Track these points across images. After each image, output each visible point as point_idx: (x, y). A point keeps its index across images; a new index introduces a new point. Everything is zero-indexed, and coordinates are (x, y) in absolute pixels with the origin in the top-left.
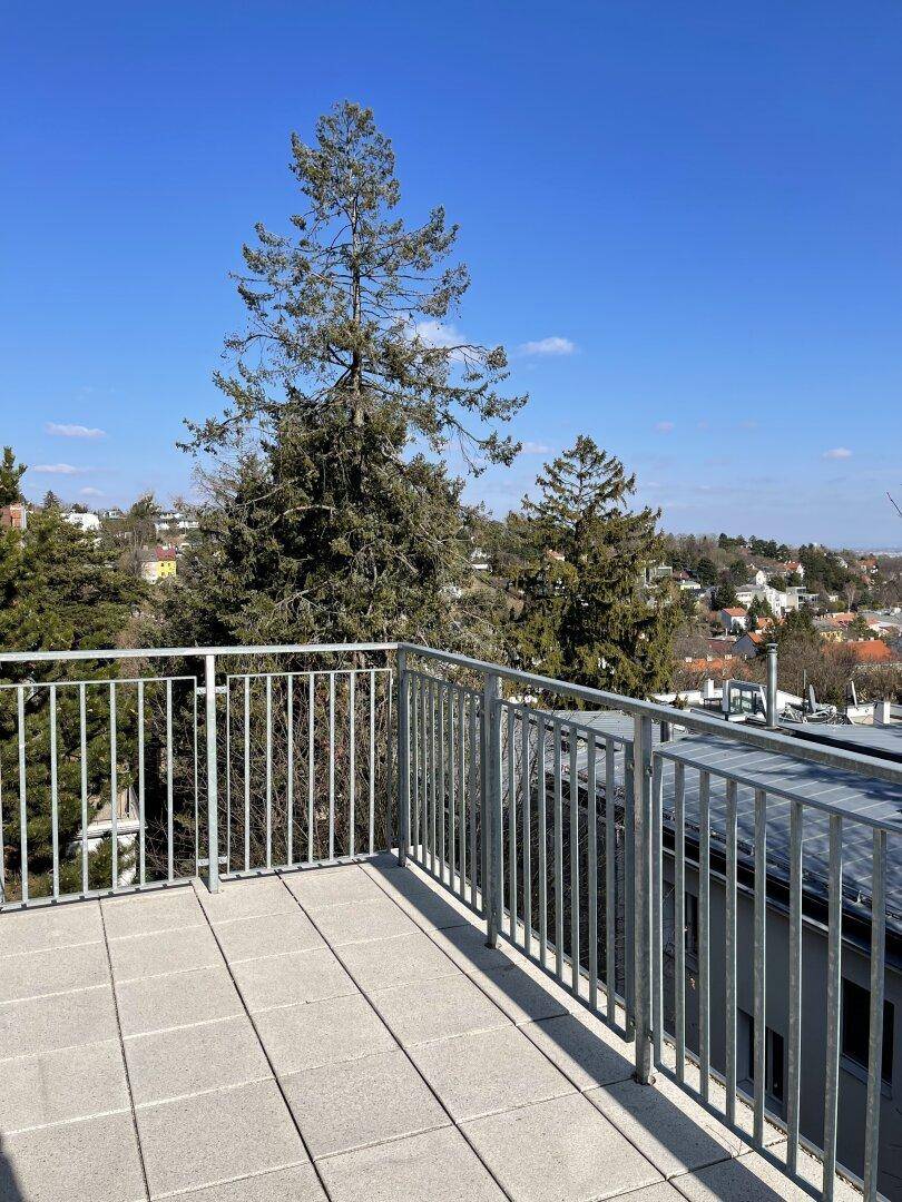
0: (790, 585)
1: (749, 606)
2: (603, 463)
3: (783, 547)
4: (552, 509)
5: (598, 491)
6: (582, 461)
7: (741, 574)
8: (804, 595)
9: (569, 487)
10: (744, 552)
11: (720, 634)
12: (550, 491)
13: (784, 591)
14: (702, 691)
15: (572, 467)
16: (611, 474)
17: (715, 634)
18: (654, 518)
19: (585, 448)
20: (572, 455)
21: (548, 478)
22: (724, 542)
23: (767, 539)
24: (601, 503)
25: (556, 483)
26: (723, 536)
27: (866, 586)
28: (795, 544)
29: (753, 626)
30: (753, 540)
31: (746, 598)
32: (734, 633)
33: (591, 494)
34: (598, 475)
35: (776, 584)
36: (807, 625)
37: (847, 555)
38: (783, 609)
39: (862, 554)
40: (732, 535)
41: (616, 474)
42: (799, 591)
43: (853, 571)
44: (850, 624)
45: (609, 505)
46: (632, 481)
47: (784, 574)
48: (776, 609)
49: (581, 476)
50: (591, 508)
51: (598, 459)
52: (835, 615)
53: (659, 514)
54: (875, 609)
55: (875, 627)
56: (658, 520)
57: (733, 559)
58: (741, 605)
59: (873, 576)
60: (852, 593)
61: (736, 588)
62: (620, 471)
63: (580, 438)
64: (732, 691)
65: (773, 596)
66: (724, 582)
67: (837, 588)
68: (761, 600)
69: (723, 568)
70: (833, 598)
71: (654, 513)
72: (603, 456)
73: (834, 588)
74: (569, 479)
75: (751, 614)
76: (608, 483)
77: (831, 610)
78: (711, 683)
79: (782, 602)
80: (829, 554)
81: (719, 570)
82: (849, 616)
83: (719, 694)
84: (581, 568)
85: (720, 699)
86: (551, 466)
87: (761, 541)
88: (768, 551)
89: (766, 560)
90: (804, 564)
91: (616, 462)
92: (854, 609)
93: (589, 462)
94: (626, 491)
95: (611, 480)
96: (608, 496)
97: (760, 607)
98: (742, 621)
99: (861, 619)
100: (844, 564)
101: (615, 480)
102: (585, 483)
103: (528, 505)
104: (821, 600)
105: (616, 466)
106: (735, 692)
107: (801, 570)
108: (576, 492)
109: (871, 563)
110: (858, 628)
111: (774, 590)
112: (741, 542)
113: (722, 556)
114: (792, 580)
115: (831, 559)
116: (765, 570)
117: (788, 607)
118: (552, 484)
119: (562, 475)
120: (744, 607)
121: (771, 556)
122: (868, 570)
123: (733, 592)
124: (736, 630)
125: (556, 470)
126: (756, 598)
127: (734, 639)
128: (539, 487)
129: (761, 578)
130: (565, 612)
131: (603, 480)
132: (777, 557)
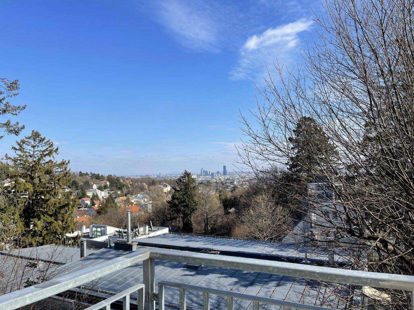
0: (105, 189)
1: (91, 197)
2: (44, 142)
3: (102, 176)
4: (20, 160)
5: (41, 153)
6: (35, 140)
7: (88, 185)
8: (110, 192)
9: (28, 151)
10: (88, 178)
11: (81, 208)
12: (19, 152)
13: (103, 191)
14: (81, 230)
15: (30, 143)
16: (47, 146)
17: (79, 208)
18: (67, 164)
19: (36, 135)
20: (30, 138)
21: (18, 147)
22: (81, 174)
23: (96, 173)
24: (44, 158)
25: (21, 149)
26: (80, 172)
27: (129, 188)
28: (106, 175)
29: (93, 204)
30: (91, 173)
31: (90, 194)
32: (86, 207)
33: (38, 154)
34: (42, 146)
35: (100, 188)
36: (114, 202)
37: (123, 178)
38: (103, 197)
39: (126, 177)
40: (84, 172)
41: (50, 147)
42: (108, 191)
43: (125, 183)
44: (125, 201)
45: (47, 159)
46: (57, 149)
47: (103, 185)
48: (101, 197)
49: (33, 147)
50: (39, 160)
51: (42, 140)
52: (120, 198)
53: (69, 162)
54: (132, 195)
55: (133, 201)
56: (69, 165)
57: (85, 180)
58: (88, 197)
59: (131, 185)
60: (125, 190)
61: (86, 191)
62: (52, 145)
63: (33, 131)
64: (93, 229)
65: (99, 193)
66: (82, 189)
67: (120, 189)
68: (95, 194)
69: (81, 184)
70: (119, 192)
71: (67, 162)
72: (44, 139)
73: (119, 189)
74: (28, 148)
75: (92, 200)
76: (46, 150)
77: (119, 196)
78: (84, 227)
79: (103, 195)
80: (117, 178)
81: (80, 184)
82: (125, 198)
83: (88, 230)
84: (34, 185)
85: (88, 233)
86: (20, 142)
87: (94, 174)
88: (97, 177)
89: (97, 180)
90: (109, 181)
91: (50, 142)
92: (126, 195)
93: (38, 141)
94: (54, 153)
95: (47, 148)
96: (46, 155)
97: (95, 197)
98: (88, 202)
99: (128, 199)
100: (122, 181)
101: (50, 149)
102: (35, 150)
103: (8, 158)
104: (116, 193)
105: (50, 143)
106: (94, 229)
107: (108, 183)
108: (32, 153)
109: (130, 180)
110: (127, 201)
111: (100, 191)
112: (87, 174)
113: (81, 179)
114: (105, 187)
115: (118, 179)
116: (96, 184)
117: (105, 196)
118: (20, 150)
119: (24, 146)
120: (89, 197)
121: (98, 179)
122: (129, 183)
123: (85, 192)
124: (86, 206)
125: (22, 144)
126: (93, 194)
127: (86, 209)
128: (13, 151)
129: (95, 187)
130: (26, 204)
131: (44, 148)
132: (100, 179)
